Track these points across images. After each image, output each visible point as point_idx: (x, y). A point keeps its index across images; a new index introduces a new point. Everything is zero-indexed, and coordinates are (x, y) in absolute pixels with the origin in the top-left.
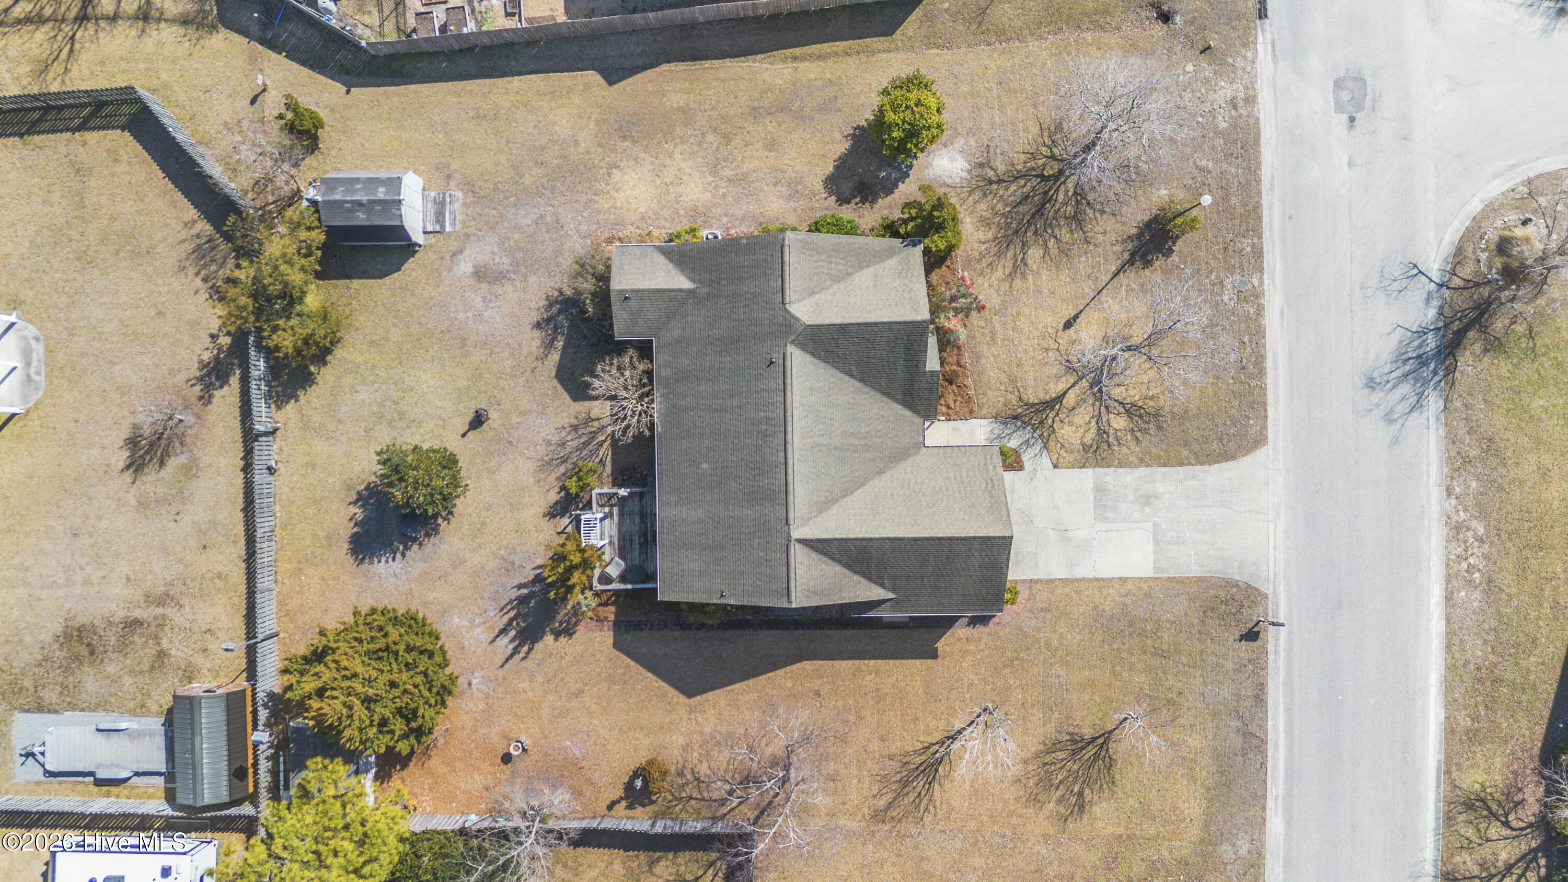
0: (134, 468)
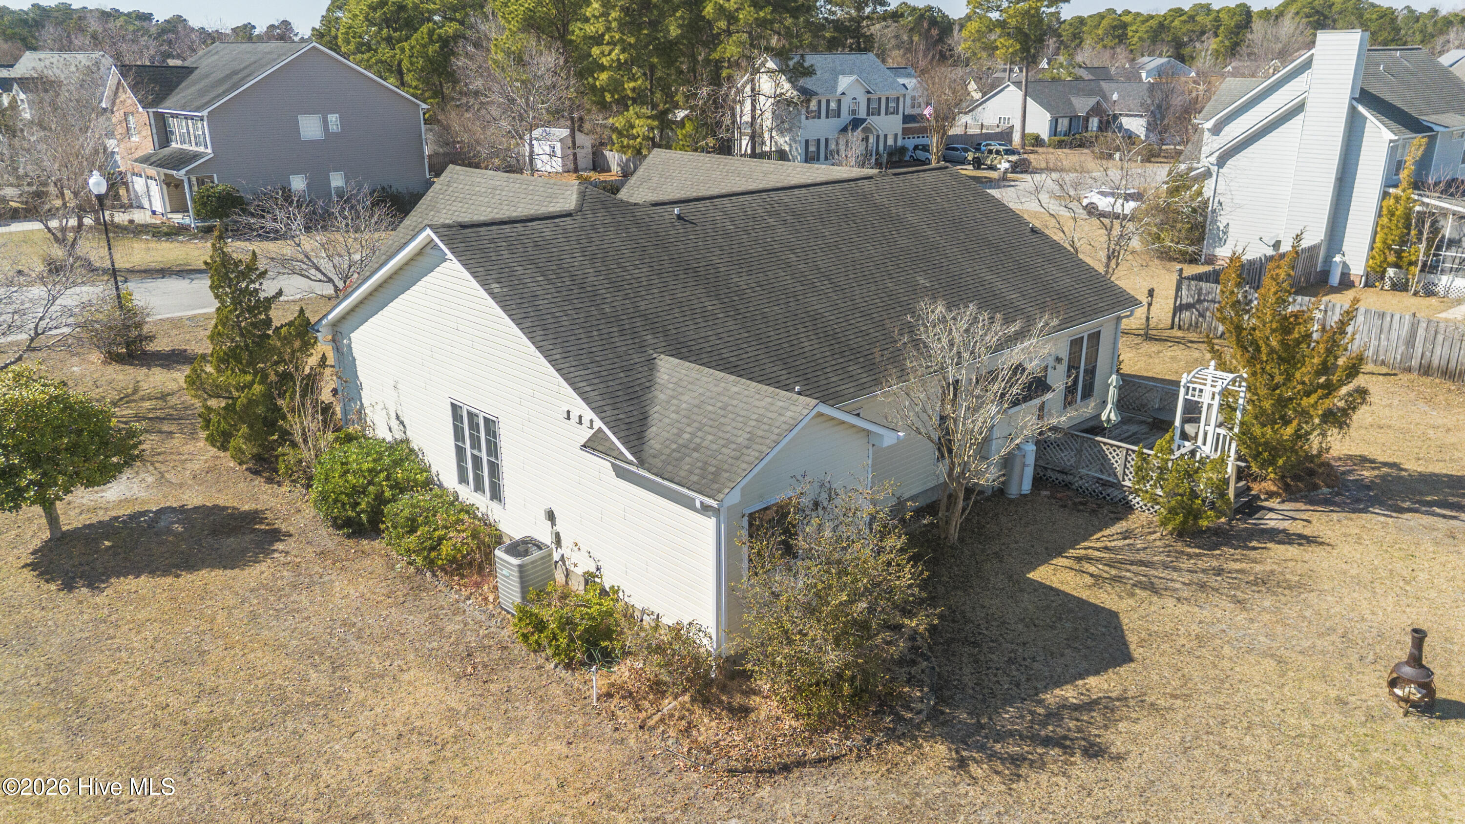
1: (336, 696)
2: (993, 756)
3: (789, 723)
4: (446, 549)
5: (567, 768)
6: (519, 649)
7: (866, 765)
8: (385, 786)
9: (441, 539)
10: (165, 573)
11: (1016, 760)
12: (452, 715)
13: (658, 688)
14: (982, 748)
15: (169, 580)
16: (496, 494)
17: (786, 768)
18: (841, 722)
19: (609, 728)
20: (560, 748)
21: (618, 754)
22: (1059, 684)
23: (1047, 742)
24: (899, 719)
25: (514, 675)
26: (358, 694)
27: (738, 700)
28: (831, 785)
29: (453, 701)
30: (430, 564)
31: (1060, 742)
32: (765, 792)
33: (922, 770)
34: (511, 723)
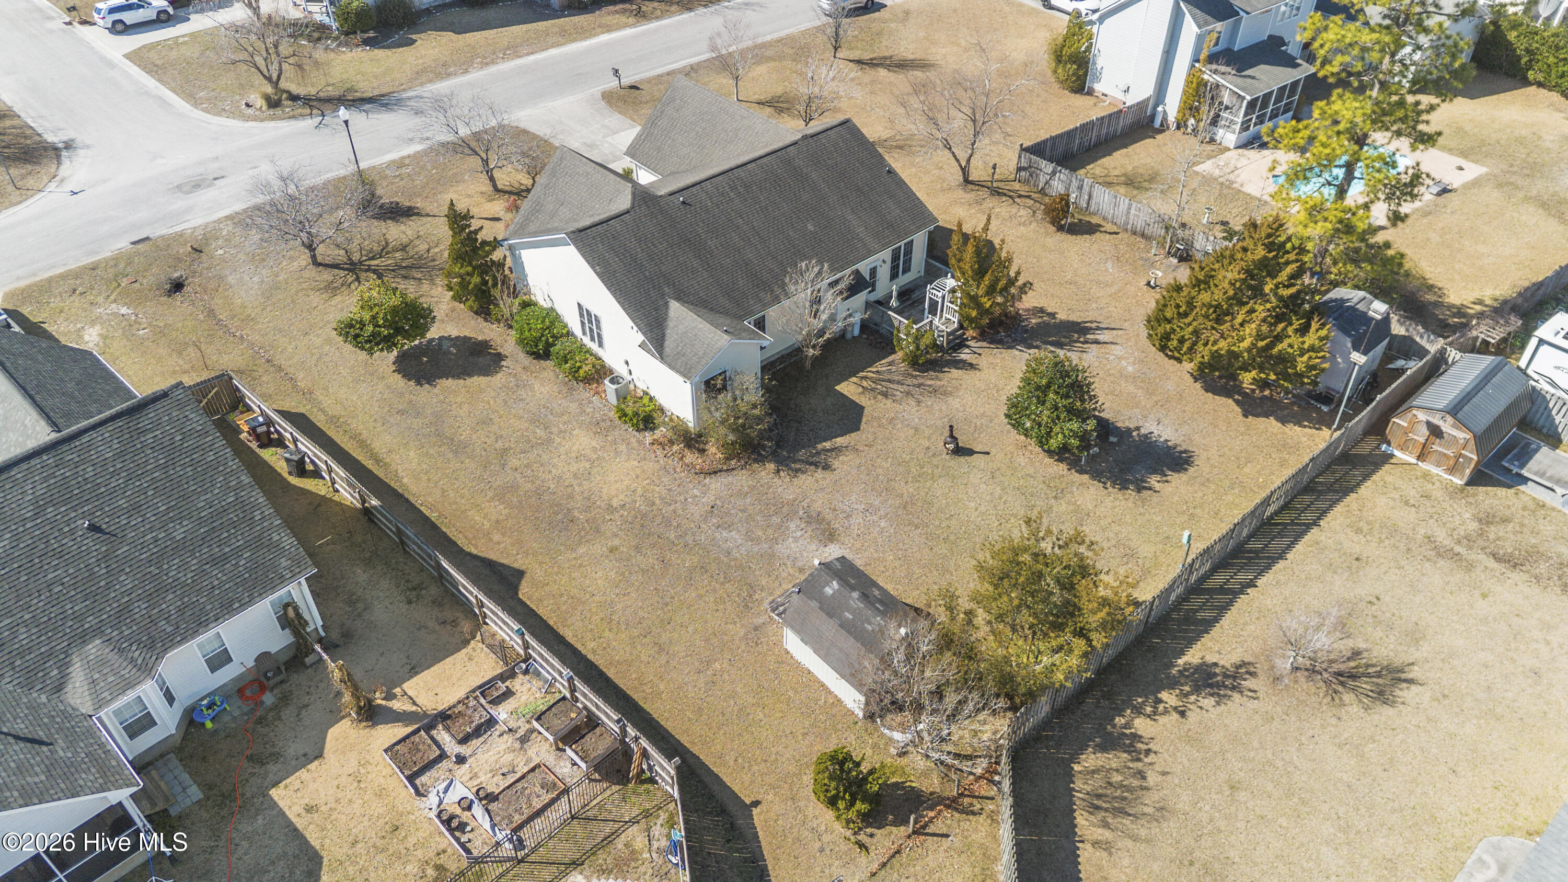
0: (1399, 675)
1: (549, 441)
2: (791, 469)
3: (719, 455)
4: (581, 372)
5: (639, 471)
6: (618, 422)
7: (744, 472)
8: (575, 476)
9: (580, 367)
10: (459, 378)
11: (797, 471)
12: (594, 450)
13: (671, 442)
14: (787, 465)
15: (461, 381)
16: (601, 345)
17: (715, 473)
18: (738, 457)
19: (653, 456)
20: (636, 463)
21: (657, 466)
22: (825, 440)
23: (811, 464)
24: (760, 455)
25: (617, 433)
26: (558, 440)
27: (702, 446)
28: (730, 479)
29: (594, 444)
30: (576, 379)
31: (816, 465)
32: (707, 480)
33: (763, 473)
34: (617, 453)
